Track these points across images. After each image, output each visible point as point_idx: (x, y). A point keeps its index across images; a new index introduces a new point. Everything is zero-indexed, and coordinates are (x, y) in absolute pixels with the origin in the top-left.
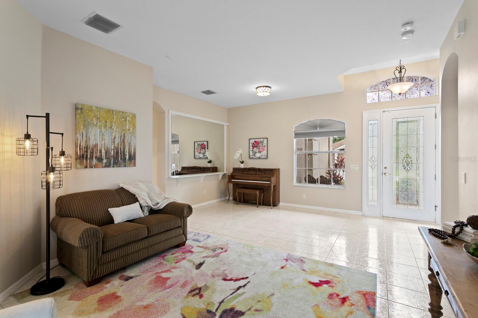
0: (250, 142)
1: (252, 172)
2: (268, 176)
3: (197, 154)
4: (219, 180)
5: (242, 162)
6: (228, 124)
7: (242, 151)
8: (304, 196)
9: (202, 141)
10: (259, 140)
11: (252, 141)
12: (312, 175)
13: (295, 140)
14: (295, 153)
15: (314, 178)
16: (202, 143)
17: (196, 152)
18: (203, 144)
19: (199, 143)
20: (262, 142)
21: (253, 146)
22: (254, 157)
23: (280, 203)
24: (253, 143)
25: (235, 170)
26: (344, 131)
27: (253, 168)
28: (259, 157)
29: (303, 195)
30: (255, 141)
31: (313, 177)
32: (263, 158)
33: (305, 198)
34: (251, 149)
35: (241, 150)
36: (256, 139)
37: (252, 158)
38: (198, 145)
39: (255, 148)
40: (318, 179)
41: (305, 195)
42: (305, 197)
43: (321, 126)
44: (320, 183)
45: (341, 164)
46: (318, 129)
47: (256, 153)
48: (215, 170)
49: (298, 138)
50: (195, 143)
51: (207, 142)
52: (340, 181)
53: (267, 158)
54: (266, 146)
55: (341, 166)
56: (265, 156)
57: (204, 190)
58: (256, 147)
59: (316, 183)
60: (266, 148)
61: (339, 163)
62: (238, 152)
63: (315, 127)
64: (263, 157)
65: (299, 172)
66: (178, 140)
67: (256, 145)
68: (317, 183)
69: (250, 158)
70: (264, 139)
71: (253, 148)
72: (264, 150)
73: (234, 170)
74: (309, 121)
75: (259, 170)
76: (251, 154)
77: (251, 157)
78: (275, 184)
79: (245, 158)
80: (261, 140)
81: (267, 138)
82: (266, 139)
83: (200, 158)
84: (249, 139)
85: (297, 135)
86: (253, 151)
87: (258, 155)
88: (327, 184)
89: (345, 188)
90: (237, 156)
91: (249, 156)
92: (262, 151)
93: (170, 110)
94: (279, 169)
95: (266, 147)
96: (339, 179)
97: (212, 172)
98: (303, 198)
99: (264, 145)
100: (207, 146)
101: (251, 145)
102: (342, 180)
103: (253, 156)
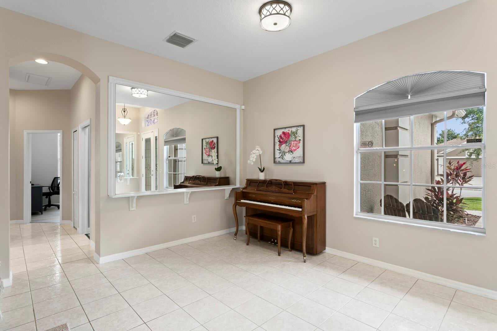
0: (276, 135)
1: (273, 188)
2: (300, 197)
3: (205, 157)
4: (226, 199)
5: (262, 171)
6: (243, 107)
7: (262, 150)
8: (375, 241)
9: (211, 138)
10: (290, 129)
11: (279, 133)
12: (395, 196)
13: (356, 126)
14: (357, 152)
15: (401, 203)
16: (211, 140)
17: (204, 154)
18: (213, 141)
19: (207, 140)
20: (295, 134)
21: (280, 141)
22: (282, 161)
23: (327, 248)
24: (280, 136)
25: (250, 182)
26: (483, 94)
27: (276, 180)
28: (290, 161)
29: (374, 239)
30: (284, 133)
31: (397, 201)
32: (297, 162)
33: (378, 246)
34: (277, 147)
35: (259, 149)
36: (285, 128)
37: (280, 163)
38: (207, 143)
39: (284, 146)
40: (408, 205)
41: (378, 239)
42: (378, 242)
43: (417, 90)
44: (415, 217)
45: (457, 173)
46: (409, 97)
47: (284, 153)
48: (225, 181)
49: (363, 120)
50: (203, 140)
51: (217, 138)
52: (456, 205)
53: (304, 162)
54: (302, 140)
55: (456, 177)
56: (300, 158)
57: (193, 216)
58: (286, 142)
59: (405, 216)
60: (301, 144)
61: (453, 171)
62: (254, 151)
63: (402, 94)
64: (297, 160)
65: (364, 189)
66: (185, 138)
67: (285, 139)
68: (407, 214)
69: (275, 162)
70: (298, 128)
71: (280, 145)
72: (299, 147)
73: (248, 183)
74: (387, 83)
75: (287, 184)
76: (278, 155)
77: (277, 160)
78: (315, 213)
79: (267, 162)
80: (294, 130)
81: (304, 126)
82: (302, 128)
83: (209, 162)
84: (275, 130)
85: (360, 115)
86: (280, 150)
87: (288, 157)
88: (431, 219)
89: (485, 233)
90: (253, 158)
91: (275, 158)
92: (295, 150)
93: (110, 77)
94: (324, 183)
95: (302, 142)
96: (455, 201)
97: (219, 185)
98: (374, 245)
99: (298, 139)
100: (216, 144)
101: (277, 140)
102: (461, 203)
103: (280, 160)
